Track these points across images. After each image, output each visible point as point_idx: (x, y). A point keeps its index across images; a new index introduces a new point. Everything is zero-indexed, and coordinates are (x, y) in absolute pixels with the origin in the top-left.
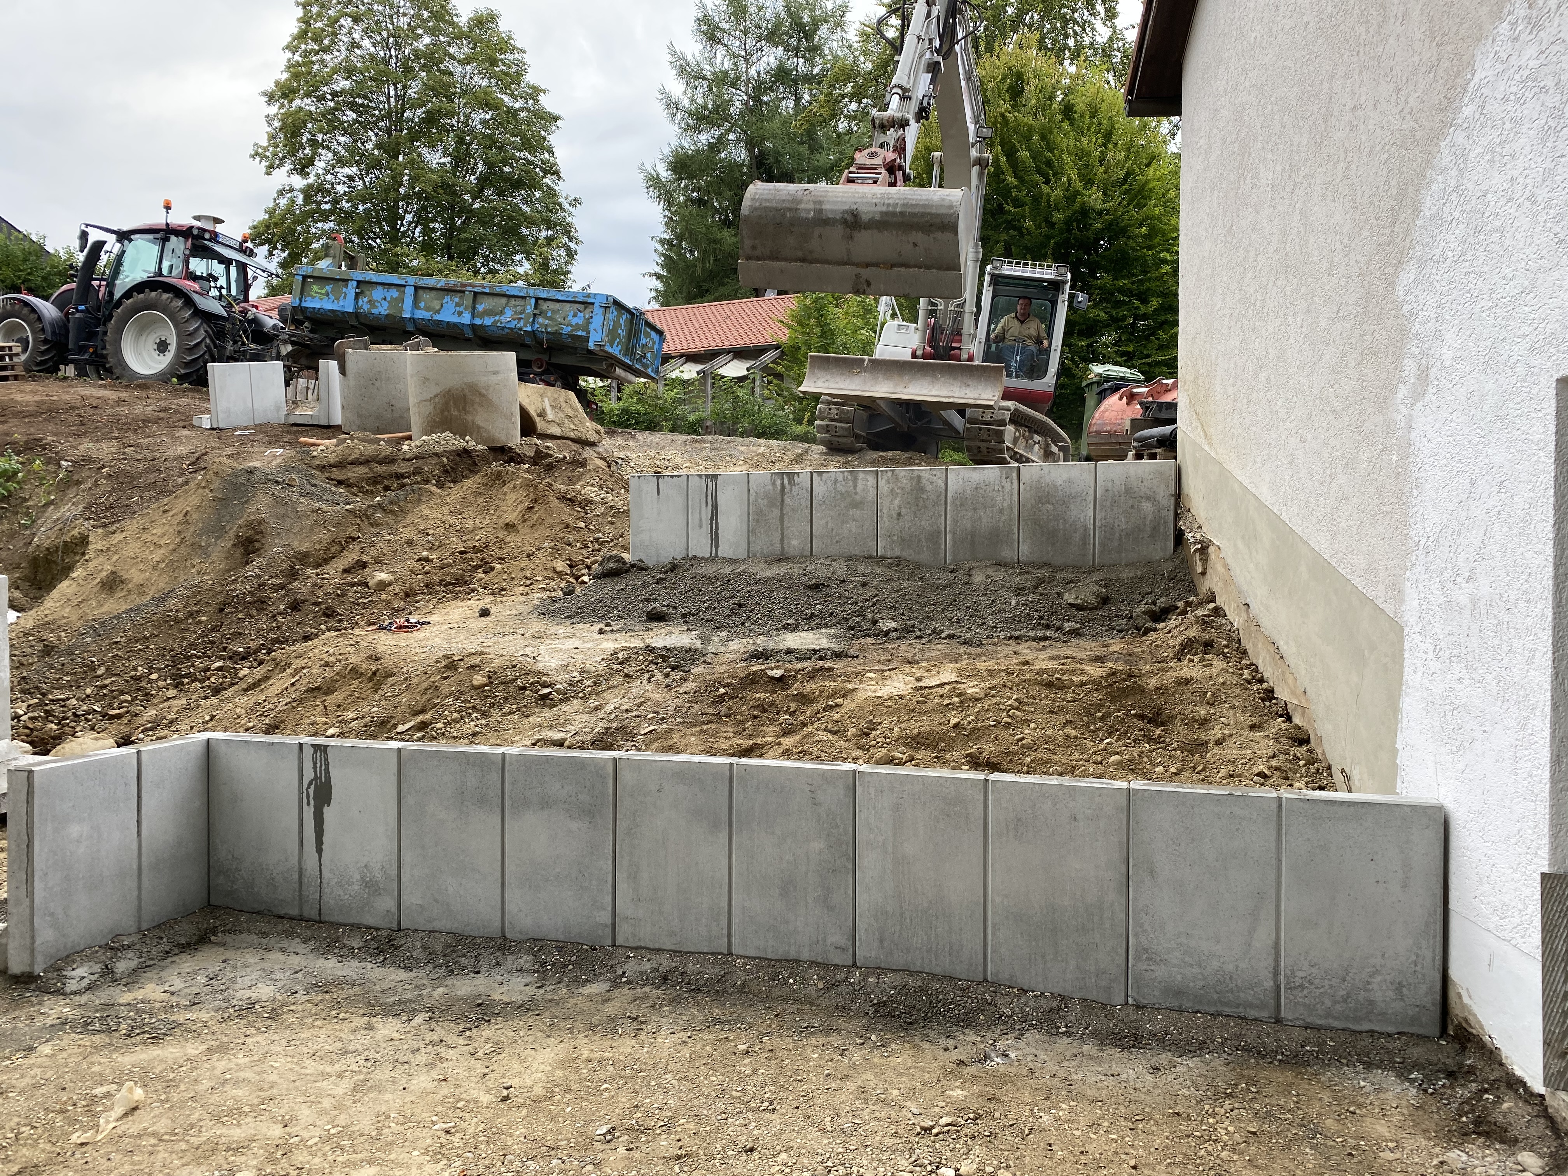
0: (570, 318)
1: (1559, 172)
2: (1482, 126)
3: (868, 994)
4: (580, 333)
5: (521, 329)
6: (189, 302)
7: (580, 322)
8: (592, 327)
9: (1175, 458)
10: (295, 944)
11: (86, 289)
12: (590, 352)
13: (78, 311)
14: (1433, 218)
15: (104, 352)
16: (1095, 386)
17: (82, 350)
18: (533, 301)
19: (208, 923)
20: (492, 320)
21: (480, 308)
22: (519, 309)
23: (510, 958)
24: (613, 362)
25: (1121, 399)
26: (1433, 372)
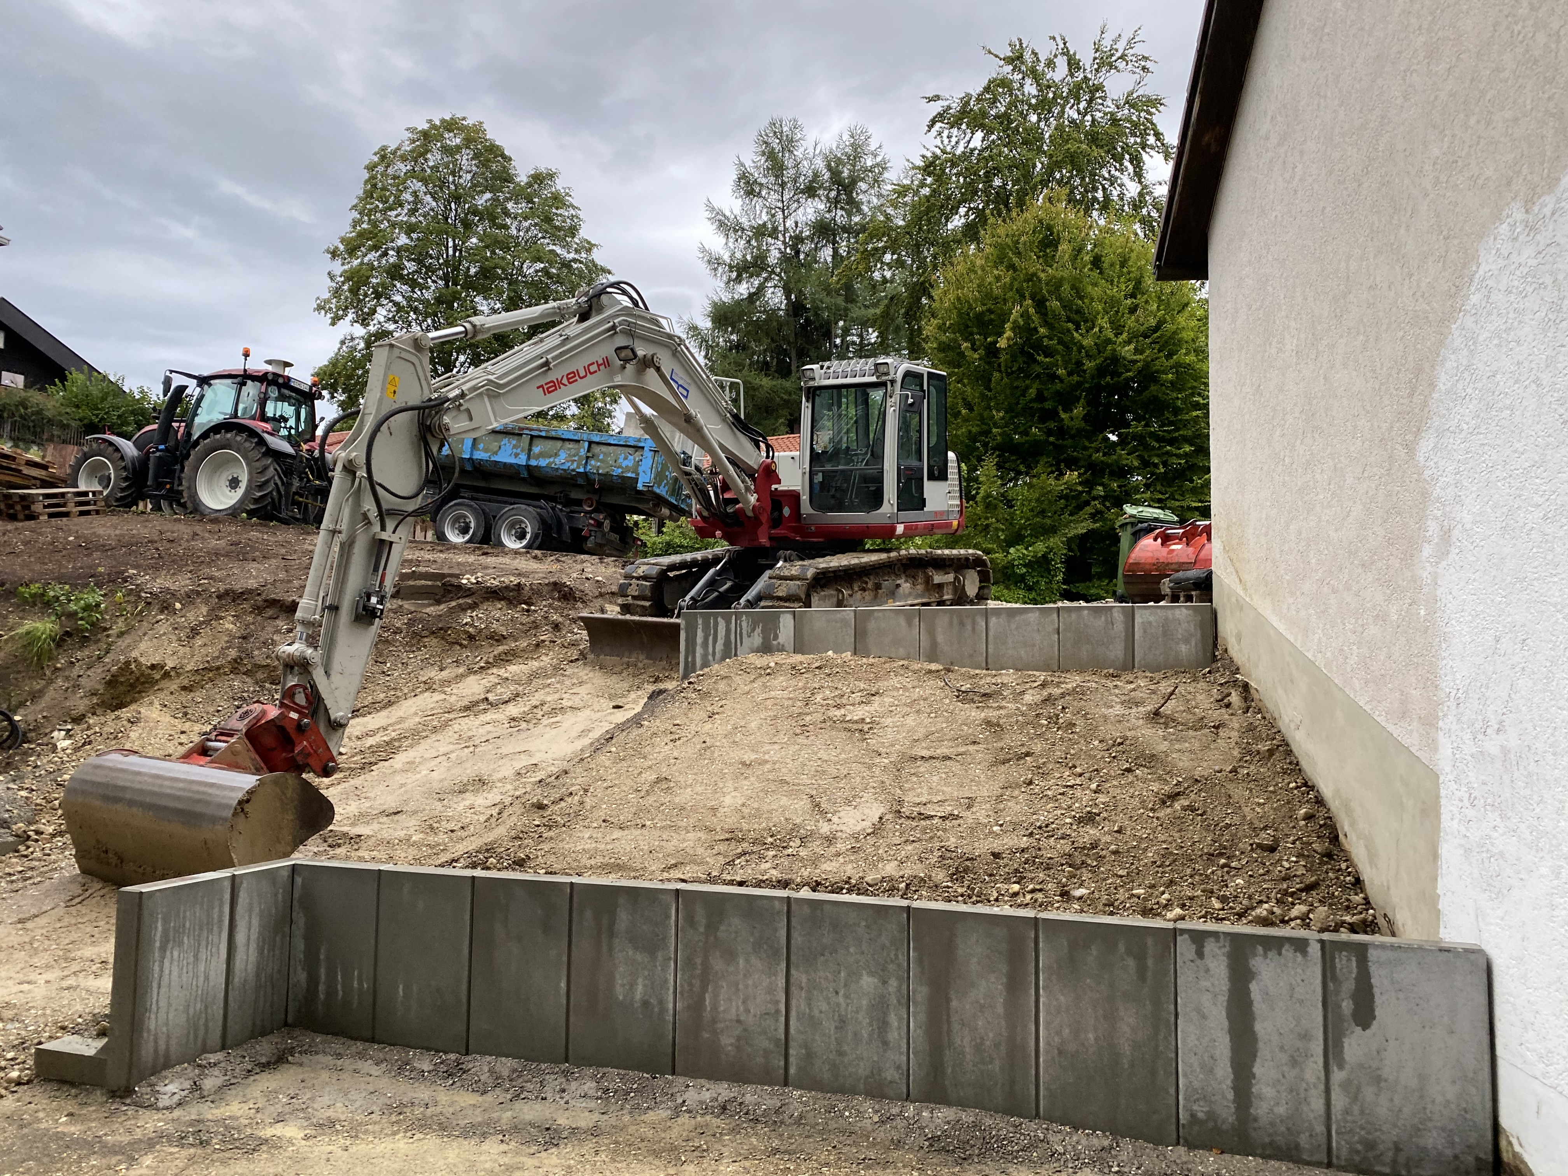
0: (621, 460)
1: (1561, 359)
2: (1489, 314)
3: (922, 1128)
4: (629, 475)
5: (573, 470)
6: (262, 442)
7: (630, 465)
8: (640, 469)
9: (1211, 601)
10: (367, 1066)
11: (166, 431)
12: (640, 492)
13: (158, 450)
14: (1448, 392)
15: (180, 488)
16: (1129, 527)
17: (159, 486)
18: (586, 444)
19: (287, 1043)
20: (547, 461)
21: (536, 450)
22: (573, 452)
23: (574, 1085)
24: (660, 501)
25: (1155, 539)
26: (1455, 533)
